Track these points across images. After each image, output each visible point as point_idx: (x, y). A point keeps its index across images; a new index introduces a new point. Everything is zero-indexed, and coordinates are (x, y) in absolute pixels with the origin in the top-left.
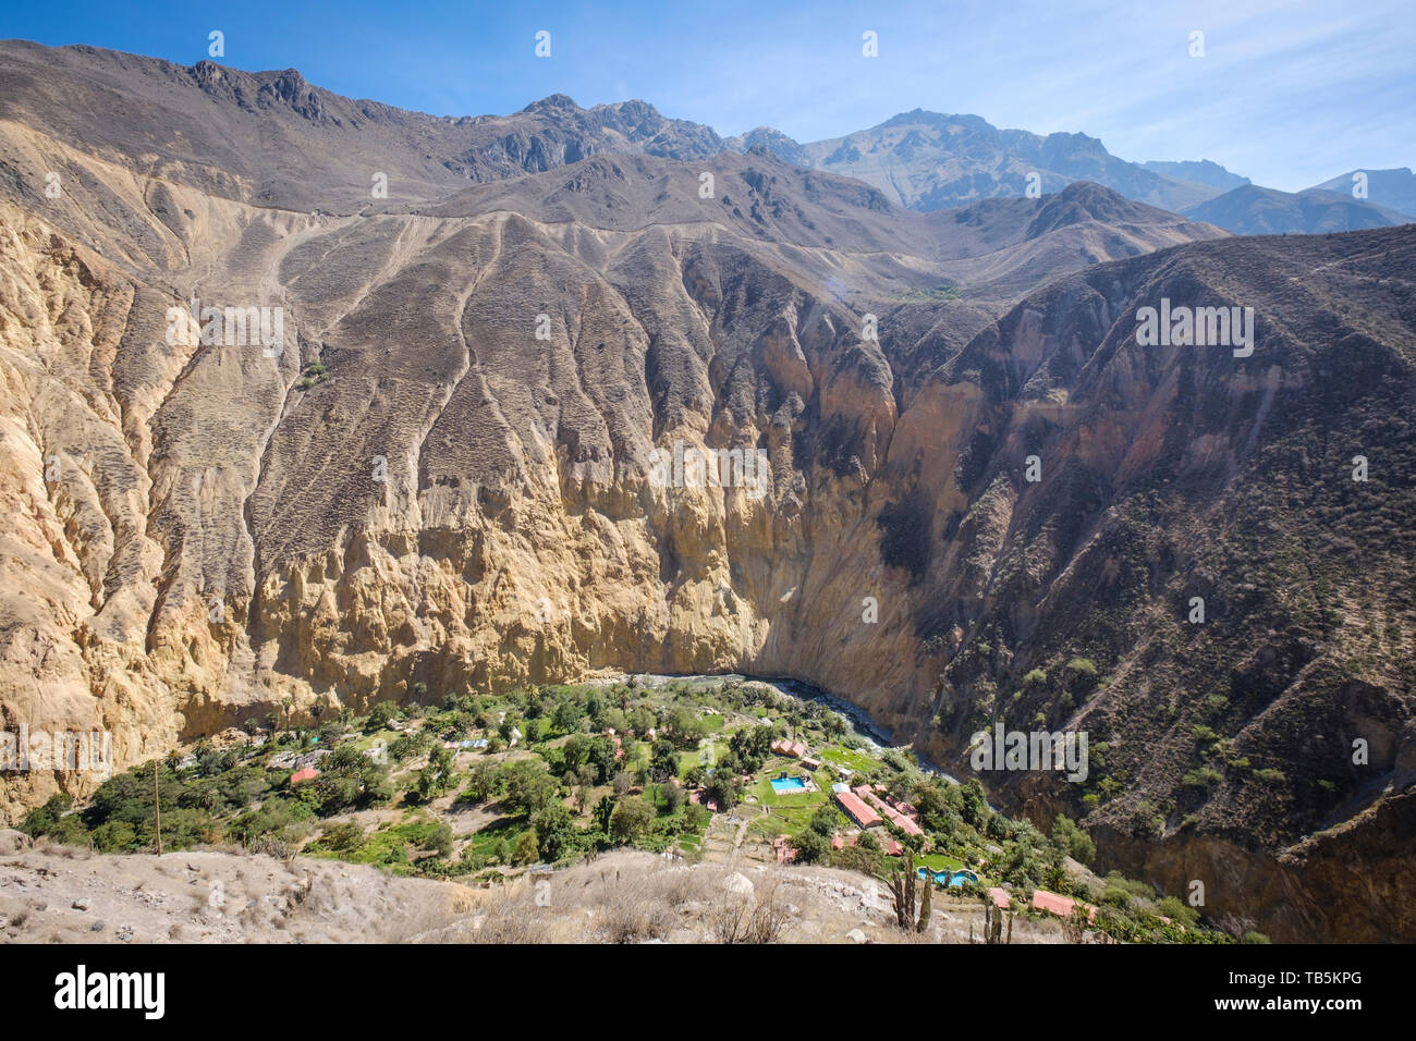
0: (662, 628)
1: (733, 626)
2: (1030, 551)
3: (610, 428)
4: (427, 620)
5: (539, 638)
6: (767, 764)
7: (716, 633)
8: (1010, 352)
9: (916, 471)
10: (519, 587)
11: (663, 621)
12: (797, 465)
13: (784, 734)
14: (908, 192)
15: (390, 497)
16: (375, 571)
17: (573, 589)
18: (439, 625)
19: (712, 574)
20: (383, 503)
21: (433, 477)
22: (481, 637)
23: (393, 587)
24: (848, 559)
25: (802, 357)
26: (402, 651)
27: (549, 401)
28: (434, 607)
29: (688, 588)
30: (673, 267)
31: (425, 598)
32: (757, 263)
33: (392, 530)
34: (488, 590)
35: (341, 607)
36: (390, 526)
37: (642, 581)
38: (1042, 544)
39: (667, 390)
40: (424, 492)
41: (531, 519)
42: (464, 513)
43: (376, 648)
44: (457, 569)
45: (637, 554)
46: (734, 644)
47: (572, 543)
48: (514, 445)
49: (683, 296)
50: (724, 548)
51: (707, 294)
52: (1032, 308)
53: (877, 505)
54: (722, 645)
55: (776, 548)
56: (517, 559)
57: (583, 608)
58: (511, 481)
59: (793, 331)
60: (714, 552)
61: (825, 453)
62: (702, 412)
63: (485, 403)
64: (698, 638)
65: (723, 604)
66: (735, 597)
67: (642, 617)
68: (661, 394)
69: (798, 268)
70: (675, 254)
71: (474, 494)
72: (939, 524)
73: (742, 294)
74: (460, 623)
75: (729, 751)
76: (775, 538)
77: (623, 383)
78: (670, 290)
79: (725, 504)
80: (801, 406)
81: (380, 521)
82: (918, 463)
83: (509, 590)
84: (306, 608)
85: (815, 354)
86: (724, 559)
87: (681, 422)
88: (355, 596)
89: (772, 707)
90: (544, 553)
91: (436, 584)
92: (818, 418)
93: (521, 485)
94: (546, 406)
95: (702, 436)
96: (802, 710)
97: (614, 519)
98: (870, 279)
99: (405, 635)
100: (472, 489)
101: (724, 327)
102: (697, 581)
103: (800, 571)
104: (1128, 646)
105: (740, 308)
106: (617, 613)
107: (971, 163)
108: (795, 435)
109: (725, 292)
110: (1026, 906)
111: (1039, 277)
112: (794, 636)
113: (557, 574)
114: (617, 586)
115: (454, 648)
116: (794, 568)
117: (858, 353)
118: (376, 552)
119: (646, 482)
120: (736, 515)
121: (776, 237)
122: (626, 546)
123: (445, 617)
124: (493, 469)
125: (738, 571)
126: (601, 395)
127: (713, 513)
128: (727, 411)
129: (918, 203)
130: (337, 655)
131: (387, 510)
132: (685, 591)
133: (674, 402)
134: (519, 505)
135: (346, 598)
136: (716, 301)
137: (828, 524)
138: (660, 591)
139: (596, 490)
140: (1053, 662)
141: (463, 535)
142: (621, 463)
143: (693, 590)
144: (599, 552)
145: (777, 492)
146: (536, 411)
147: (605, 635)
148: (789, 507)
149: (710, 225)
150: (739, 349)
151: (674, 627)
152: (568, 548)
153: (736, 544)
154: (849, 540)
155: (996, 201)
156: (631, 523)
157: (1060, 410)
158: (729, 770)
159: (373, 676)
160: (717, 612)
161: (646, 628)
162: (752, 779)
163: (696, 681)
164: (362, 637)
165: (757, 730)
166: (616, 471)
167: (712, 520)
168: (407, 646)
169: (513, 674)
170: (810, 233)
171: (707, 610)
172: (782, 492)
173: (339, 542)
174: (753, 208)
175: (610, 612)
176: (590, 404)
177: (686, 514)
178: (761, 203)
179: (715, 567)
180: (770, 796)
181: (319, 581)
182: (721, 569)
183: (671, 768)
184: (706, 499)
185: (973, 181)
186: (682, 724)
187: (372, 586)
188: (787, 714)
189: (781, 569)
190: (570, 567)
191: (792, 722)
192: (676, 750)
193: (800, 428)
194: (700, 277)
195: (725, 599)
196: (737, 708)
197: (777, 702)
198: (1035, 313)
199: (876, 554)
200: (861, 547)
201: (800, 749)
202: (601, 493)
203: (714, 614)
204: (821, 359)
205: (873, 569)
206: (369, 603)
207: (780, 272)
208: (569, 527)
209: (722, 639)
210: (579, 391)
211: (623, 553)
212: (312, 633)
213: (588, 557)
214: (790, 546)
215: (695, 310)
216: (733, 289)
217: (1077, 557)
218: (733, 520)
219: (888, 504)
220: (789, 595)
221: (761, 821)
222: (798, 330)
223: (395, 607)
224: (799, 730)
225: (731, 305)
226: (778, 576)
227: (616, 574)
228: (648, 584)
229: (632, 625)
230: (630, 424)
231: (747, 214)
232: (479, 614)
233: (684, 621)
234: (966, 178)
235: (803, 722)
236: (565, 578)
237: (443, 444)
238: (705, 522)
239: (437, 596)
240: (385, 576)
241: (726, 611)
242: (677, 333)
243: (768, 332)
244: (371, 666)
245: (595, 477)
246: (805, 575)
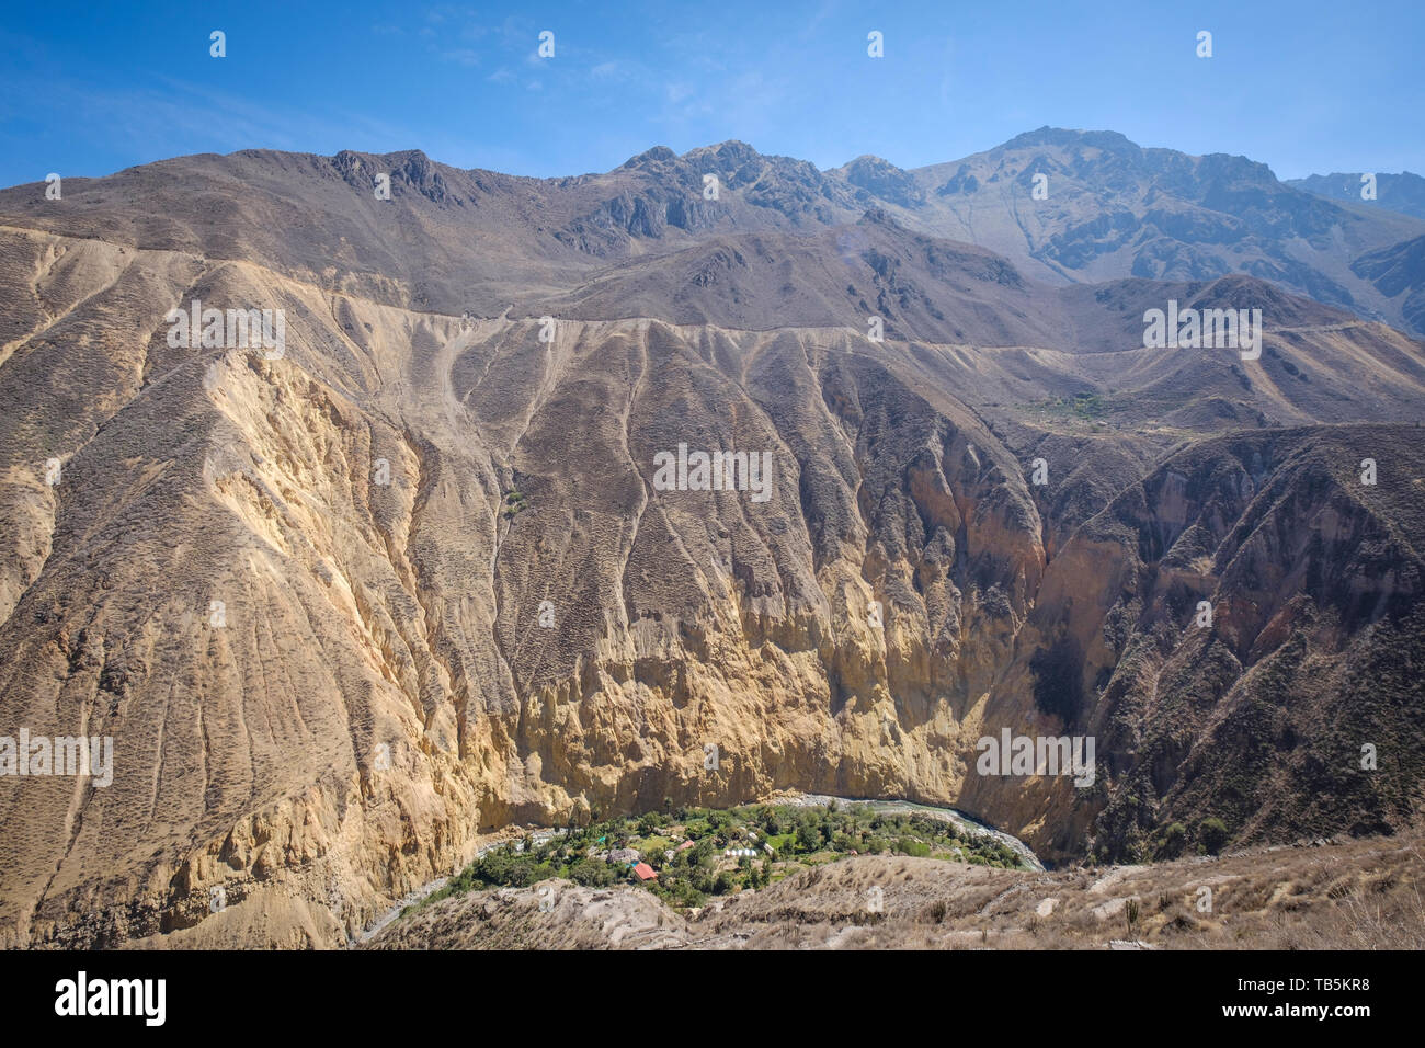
0: (836, 754)
1: (898, 756)
3: (778, 561)
4: (649, 739)
5: (737, 760)
7: (883, 762)
10: (718, 714)
11: (836, 747)
15: (610, 631)
16: (606, 695)
17: (759, 715)
18: (658, 744)
19: (877, 705)
20: (606, 636)
21: (639, 611)
22: (692, 755)
23: (620, 710)
25: (949, 491)
26: (634, 766)
27: (722, 535)
28: (653, 729)
29: (857, 719)
30: (811, 380)
31: (645, 720)
32: (894, 380)
33: (615, 660)
34: (694, 714)
35: (584, 727)
36: (613, 655)
37: (816, 709)
39: (822, 521)
40: (634, 624)
41: (721, 651)
42: (669, 645)
43: (612, 762)
44: (666, 695)
45: (810, 685)
46: (900, 773)
47: (753, 673)
48: (701, 581)
49: (824, 414)
50: (885, 681)
51: (847, 411)
54: (890, 773)
56: (713, 687)
57: (769, 734)
58: (704, 616)
60: (878, 686)
62: (856, 545)
63: (671, 539)
64: (869, 766)
65: (889, 736)
66: (899, 728)
67: (818, 743)
68: (817, 525)
70: (811, 364)
71: (675, 627)
73: (883, 415)
74: (675, 744)
77: (782, 514)
78: (812, 408)
81: (607, 651)
83: (710, 716)
84: (558, 725)
85: (960, 486)
86: (886, 691)
87: (838, 556)
88: (593, 717)
90: (733, 682)
91: (653, 708)
92: (966, 553)
93: (712, 620)
94: (719, 540)
95: (857, 569)
97: (787, 650)
99: (633, 752)
100: (672, 622)
101: (867, 450)
102: (864, 713)
103: (957, 707)
106: (797, 738)
109: (864, 410)
113: (746, 702)
114: (795, 714)
115: (673, 764)
116: (951, 703)
118: (606, 679)
119: (813, 616)
120: (897, 651)
121: (906, 334)
122: (800, 676)
123: (662, 737)
124: (688, 604)
126: (765, 527)
127: (875, 649)
128: (879, 544)
130: (585, 767)
131: (609, 641)
132: (854, 721)
133: (831, 534)
134: (712, 638)
135: (587, 717)
136: (856, 419)
138: (832, 719)
139: (772, 624)
141: (669, 665)
142: (792, 599)
143: (861, 721)
144: (777, 682)
145: (932, 629)
146: (712, 545)
147: (788, 758)
148: (944, 646)
149: (842, 330)
150: (885, 477)
151: (847, 754)
152: (752, 677)
153: (895, 678)
156: (802, 655)
159: (613, 785)
160: (884, 742)
161: (822, 754)
164: (603, 753)
166: (788, 606)
167: (874, 654)
168: (637, 761)
169: (717, 790)
170: (938, 325)
171: (876, 740)
172: (937, 630)
173: (577, 670)
174: (879, 299)
175: (792, 738)
176: (755, 536)
177: (851, 648)
178: (887, 292)
179: (879, 700)
181: (565, 703)
182: (884, 701)
184: (868, 634)
187: (606, 709)
190: (754, 695)
194: (838, 393)
195: (890, 731)
200: (1015, 689)
202: (776, 627)
203: (881, 744)
205: (1027, 714)
206: (604, 723)
208: (751, 657)
209: (890, 768)
210: (745, 523)
211: (798, 683)
212: (565, 747)
213: (770, 687)
215: (838, 430)
216: (873, 407)
218: (892, 655)
223: (624, 728)
227: (794, 703)
228: (820, 712)
229: (810, 750)
230: (796, 560)
232: (689, 736)
233: (854, 749)
236: (752, 705)
237: (641, 578)
238: (869, 655)
239: (654, 719)
240: (613, 698)
241: (892, 742)
242: (825, 459)
244: (611, 777)
245: (771, 612)
246: (961, 711)
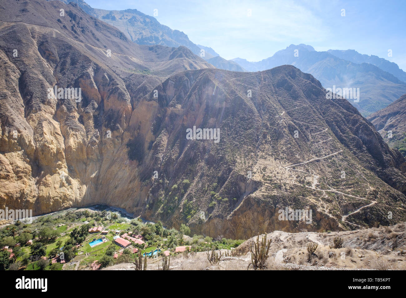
0: (34, 197)
1: (70, 190)
2: (172, 151)
6: (87, 238)
7: (62, 194)
8: (165, 92)
9: (139, 129)
11: (35, 193)
12: (96, 127)
13: (94, 225)
14: (133, 36)
19: (60, 171)
24: (117, 159)
25: (96, 88)
29: (47, 178)
30: (32, 43)
32: (75, 49)
37: (22, 178)
38: (175, 149)
39: (32, 96)
45: (18, 167)
46: (71, 197)
49: (39, 57)
50: (64, 160)
51: (51, 58)
52: (171, 80)
53: (126, 140)
54: (65, 198)
55: (88, 158)
59: (92, 78)
60: (60, 162)
61: (107, 123)
62: (51, 106)
64: (53, 198)
65: (65, 182)
66: (70, 178)
67: (23, 194)
68: (29, 97)
69: (93, 55)
70: (33, 37)
72: (146, 145)
73: (69, 60)
75: (70, 238)
76: (87, 154)
77: (6, 91)
78: (31, 52)
79: (64, 143)
80: (96, 105)
82: (140, 126)
85: (101, 87)
86: (65, 164)
87: (40, 110)
89: (89, 217)
92: (104, 110)
95: (52, 116)
96: (101, 215)
97: (4, 152)
98: (121, 63)
101: (60, 72)
102: (52, 175)
103: (98, 165)
104: (196, 174)
105: (68, 66)
107: (153, 32)
108: (95, 116)
109: (60, 58)
110: (174, 253)
111: (173, 71)
112: (96, 189)
116: (96, 164)
117: (118, 89)
119: (21, 135)
120: (70, 147)
121: (83, 41)
122: (11, 164)
125: (71, 168)
127: (59, 147)
128: (63, 106)
129: (137, 41)
132: (46, 179)
133: (35, 102)
136: (56, 61)
137: (109, 147)
138: (33, 181)
140: (179, 182)
142: (6, 128)
143: (49, 179)
145: (87, 137)
148: (93, 143)
149: (52, 29)
150: (68, 82)
151: (41, 195)
153: (70, 159)
154: (117, 152)
155: (160, 46)
156: (14, 154)
157: (179, 111)
158: (70, 245)
160: (62, 185)
161: (25, 198)
162: (81, 245)
163: (53, 215)
165: (82, 227)
166: (4, 131)
167: (58, 150)
170: (97, 42)
171: (57, 186)
172: (90, 137)
174: (72, 27)
177: (45, 148)
178: (76, 26)
179: (60, 168)
180: (89, 249)
182: (64, 169)
183: (42, 253)
184: (55, 141)
185: (154, 38)
186: (47, 234)
188: (95, 217)
189: (91, 165)
191: (97, 220)
192: (44, 245)
193: (96, 114)
194: (47, 50)
195: (66, 180)
196: (73, 221)
197: (90, 214)
198: (172, 82)
199: (126, 156)
200: (121, 154)
201: (100, 229)
203: (60, 187)
204: (104, 89)
205: (126, 161)
207: (85, 54)
209: (65, 196)
211: (10, 167)
214: (94, 157)
215: (46, 63)
216: (65, 57)
217: (184, 152)
218: (68, 149)
219: (130, 140)
220: (94, 175)
221: (85, 260)
222: (94, 78)
224: (100, 222)
225: (64, 64)
226: (89, 168)
228: (26, 179)
229: (17, 198)
231: (70, 29)
233: (46, 192)
234: (151, 37)
235: (102, 219)
238: (55, 151)
241: (67, 185)
242: (36, 72)
243: (81, 77)
246: (100, 167)
